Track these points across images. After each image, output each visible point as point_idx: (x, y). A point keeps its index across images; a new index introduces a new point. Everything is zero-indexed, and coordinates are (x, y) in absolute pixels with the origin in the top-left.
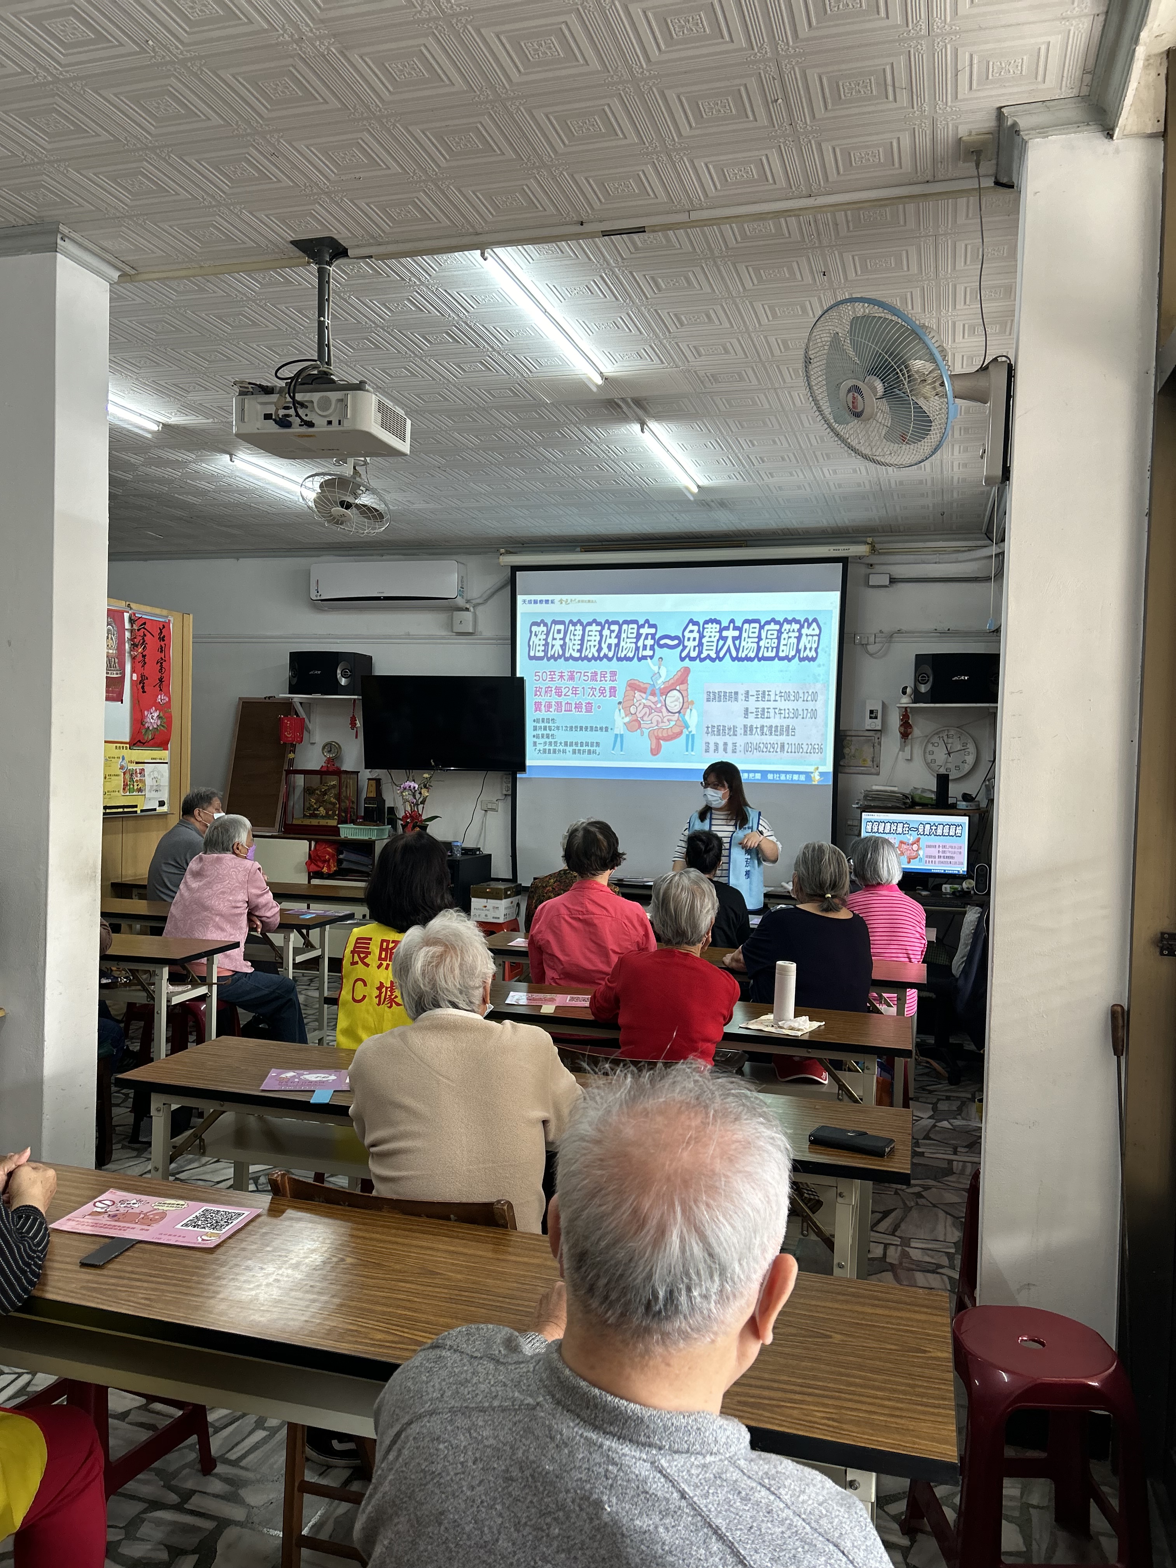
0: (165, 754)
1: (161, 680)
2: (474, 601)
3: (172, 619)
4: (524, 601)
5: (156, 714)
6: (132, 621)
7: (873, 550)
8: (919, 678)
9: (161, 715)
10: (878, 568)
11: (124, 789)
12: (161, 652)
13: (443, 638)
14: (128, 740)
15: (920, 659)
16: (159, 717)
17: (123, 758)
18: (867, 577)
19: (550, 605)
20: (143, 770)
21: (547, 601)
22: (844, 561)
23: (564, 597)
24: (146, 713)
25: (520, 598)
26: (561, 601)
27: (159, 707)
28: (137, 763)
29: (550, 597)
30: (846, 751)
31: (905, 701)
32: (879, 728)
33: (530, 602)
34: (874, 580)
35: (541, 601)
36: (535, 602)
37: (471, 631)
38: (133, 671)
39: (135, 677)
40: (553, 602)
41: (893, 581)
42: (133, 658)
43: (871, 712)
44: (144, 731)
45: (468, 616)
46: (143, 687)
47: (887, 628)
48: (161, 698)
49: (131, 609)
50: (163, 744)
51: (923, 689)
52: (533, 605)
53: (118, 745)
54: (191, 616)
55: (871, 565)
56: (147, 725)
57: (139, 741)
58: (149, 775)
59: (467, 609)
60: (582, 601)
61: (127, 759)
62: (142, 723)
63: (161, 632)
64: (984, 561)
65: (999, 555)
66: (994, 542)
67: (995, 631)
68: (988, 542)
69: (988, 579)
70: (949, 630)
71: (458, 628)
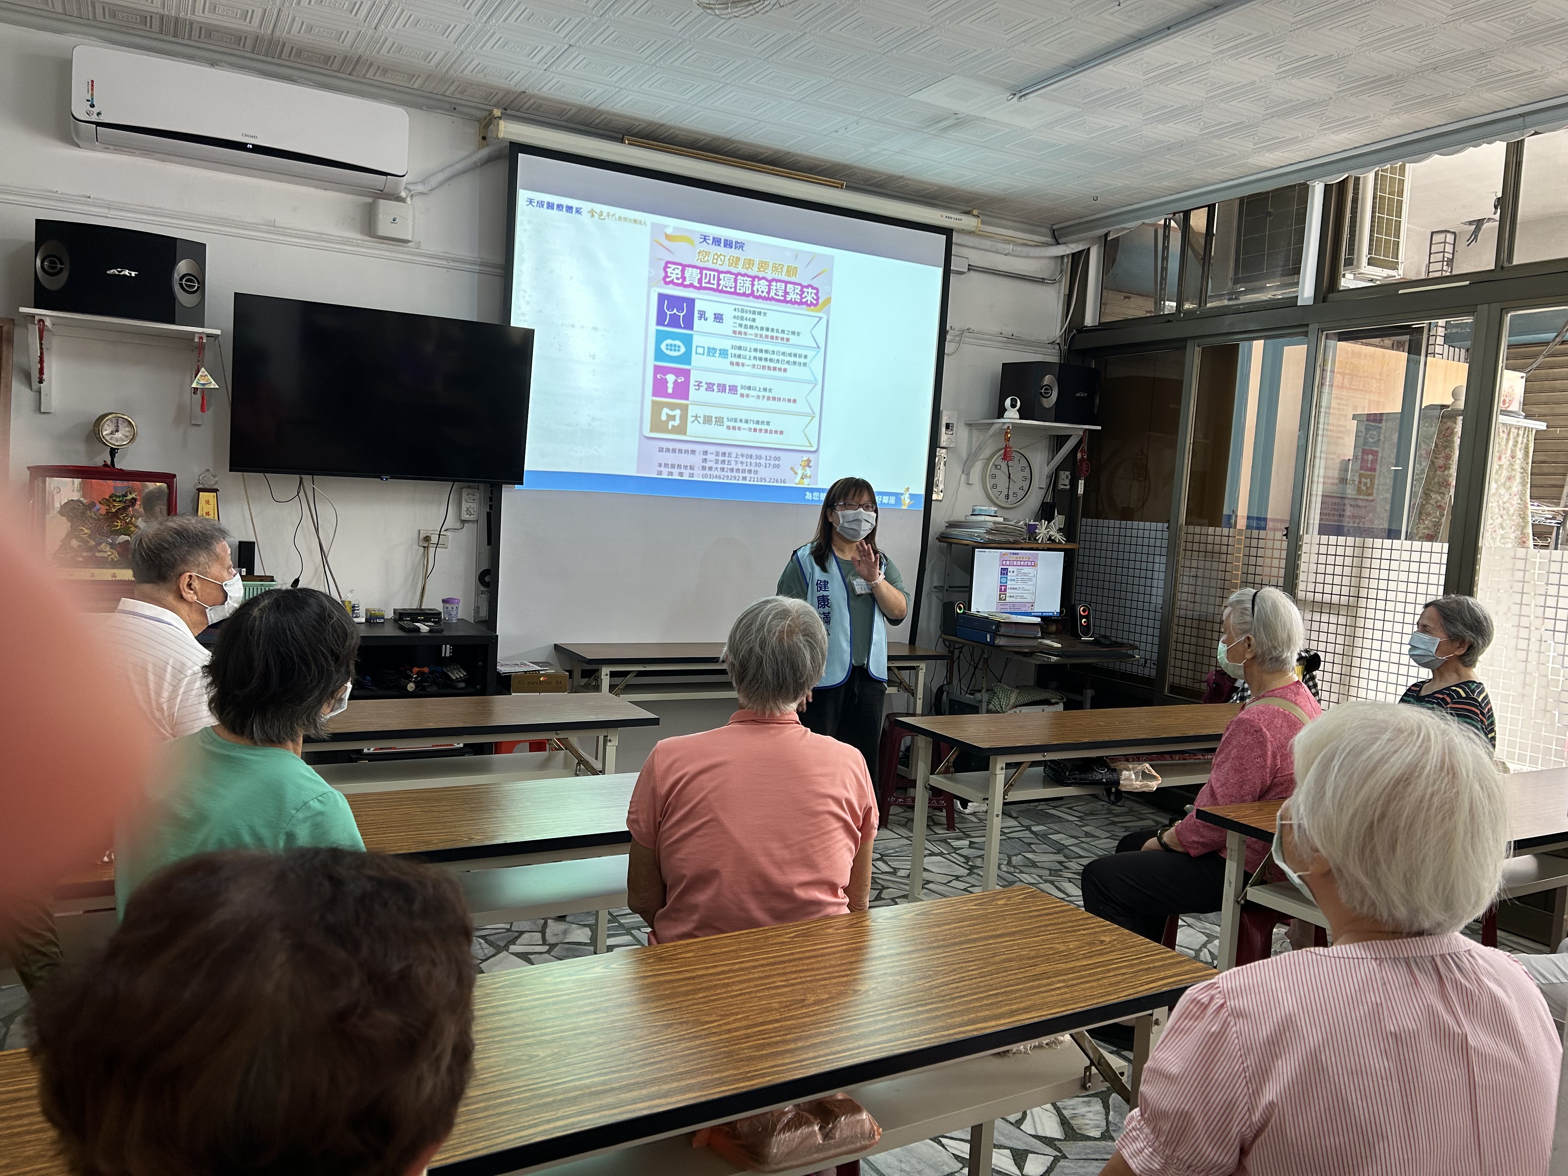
4: (531, 201)
8: (1042, 390)
10: (955, 249)
13: (349, 242)
19: (574, 215)
21: (569, 209)
22: (949, 232)
23: (598, 207)
25: (522, 195)
26: (592, 213)
29: (574, 203)
31: (1013, 416)
32: (953, 445)
33: (541, 204)
34: (954, 263)
35: (560, 207)
36: (550, 206)
37: (407, 238)
40: (578, 211)
45: (407, 211)
51: (1046, 403)
52: (545, 210)
59: (402, 200)
60: (625, 219)
64: (1046, 261)
65: (1062, 257)
66: (1059, 241)
67: (1053, 343)
68: (1054, 241)
69: (1052, 283)
70: (1012, 335)
71: (388, 229)
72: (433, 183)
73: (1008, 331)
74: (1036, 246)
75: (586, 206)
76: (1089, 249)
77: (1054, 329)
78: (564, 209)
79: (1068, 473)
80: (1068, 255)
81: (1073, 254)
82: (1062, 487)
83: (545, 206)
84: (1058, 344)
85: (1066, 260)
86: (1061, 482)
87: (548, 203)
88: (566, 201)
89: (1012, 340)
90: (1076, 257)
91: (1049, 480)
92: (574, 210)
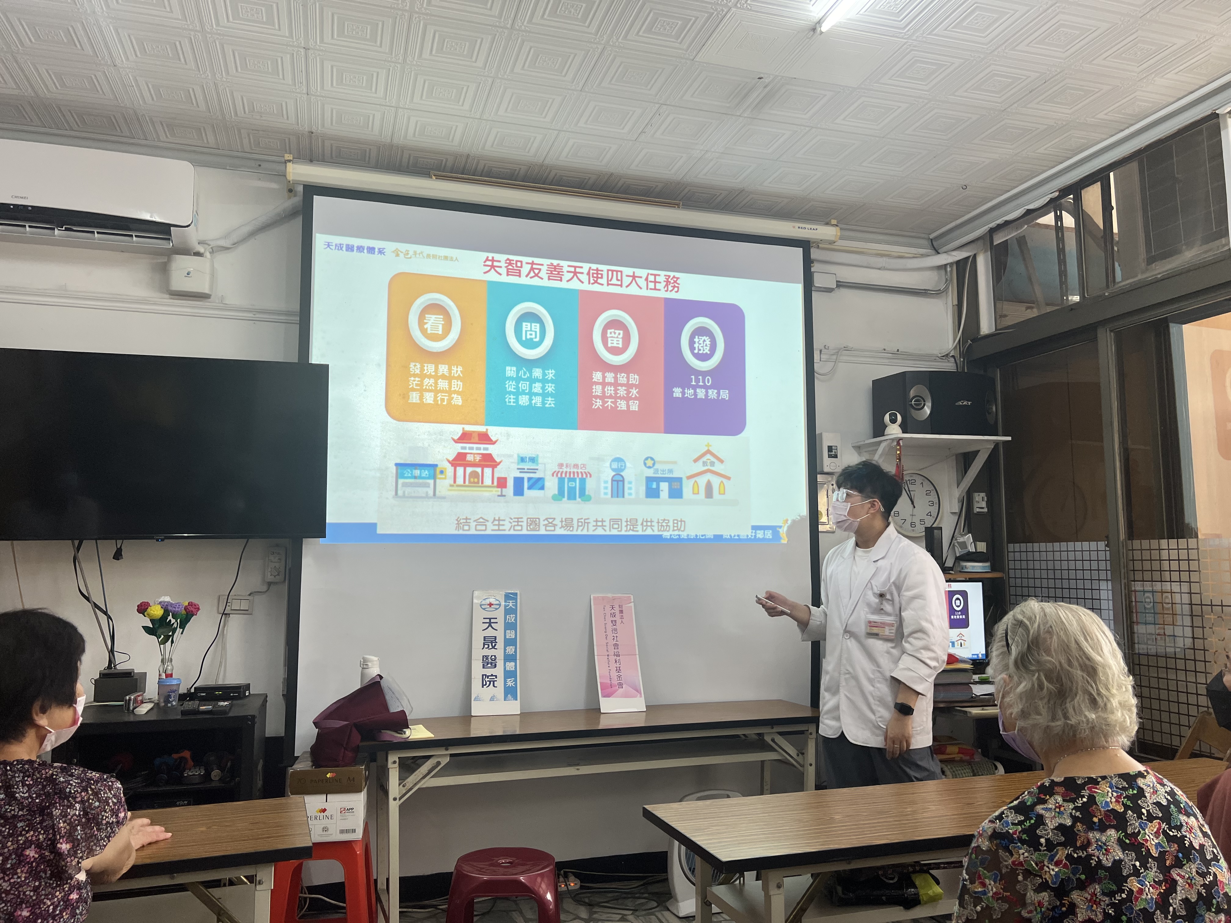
2: (213, 244)
4: (329, 245)
8: (912, 402)
10: (819, 267)
13: (146, 299)
19: (377, 256)
21: (371, 250)
22: (805, 245)
23: (403, 246)
25: (319, 240)
26: (397, 252)
29: (377, 244)
33: (339, 247)
34: (819, 280)
35: (360, 249)
36: (350, 248)
37: (203, 292)
40: (381, 251)
41: (840, 285)
43: (830, 449)
45: (202, 265)
47: (831, 344)
51: (917, 415)
52: (344, 252)
55: (813, 262)
59: (200, 255)
60: (434, 257)
64: (928, 274)
65: (946, 265)
66: (939, 251)
67: (946, 355)
68: (933, 252)
69: (937, 293)
70: (898, 350)
71: (179, 282)
72: (235, 238)
73: (893, 346)
74: (914, 257)
75: (390, 246)
76: (975, 256)
77: (946, 342)
78: (365, 251)
79: (983, 495)
80: (951, 264)
81: (958, 263)
82: (978, 510)
83: (344, 249)
84: (953, 356)
85: (949, 269)
86: (976, 505)
87: (347, 246)
88: (367, 243)
89: (897, 354)
90: (960, 265)
91: (961, 504)
92: (376, 250)
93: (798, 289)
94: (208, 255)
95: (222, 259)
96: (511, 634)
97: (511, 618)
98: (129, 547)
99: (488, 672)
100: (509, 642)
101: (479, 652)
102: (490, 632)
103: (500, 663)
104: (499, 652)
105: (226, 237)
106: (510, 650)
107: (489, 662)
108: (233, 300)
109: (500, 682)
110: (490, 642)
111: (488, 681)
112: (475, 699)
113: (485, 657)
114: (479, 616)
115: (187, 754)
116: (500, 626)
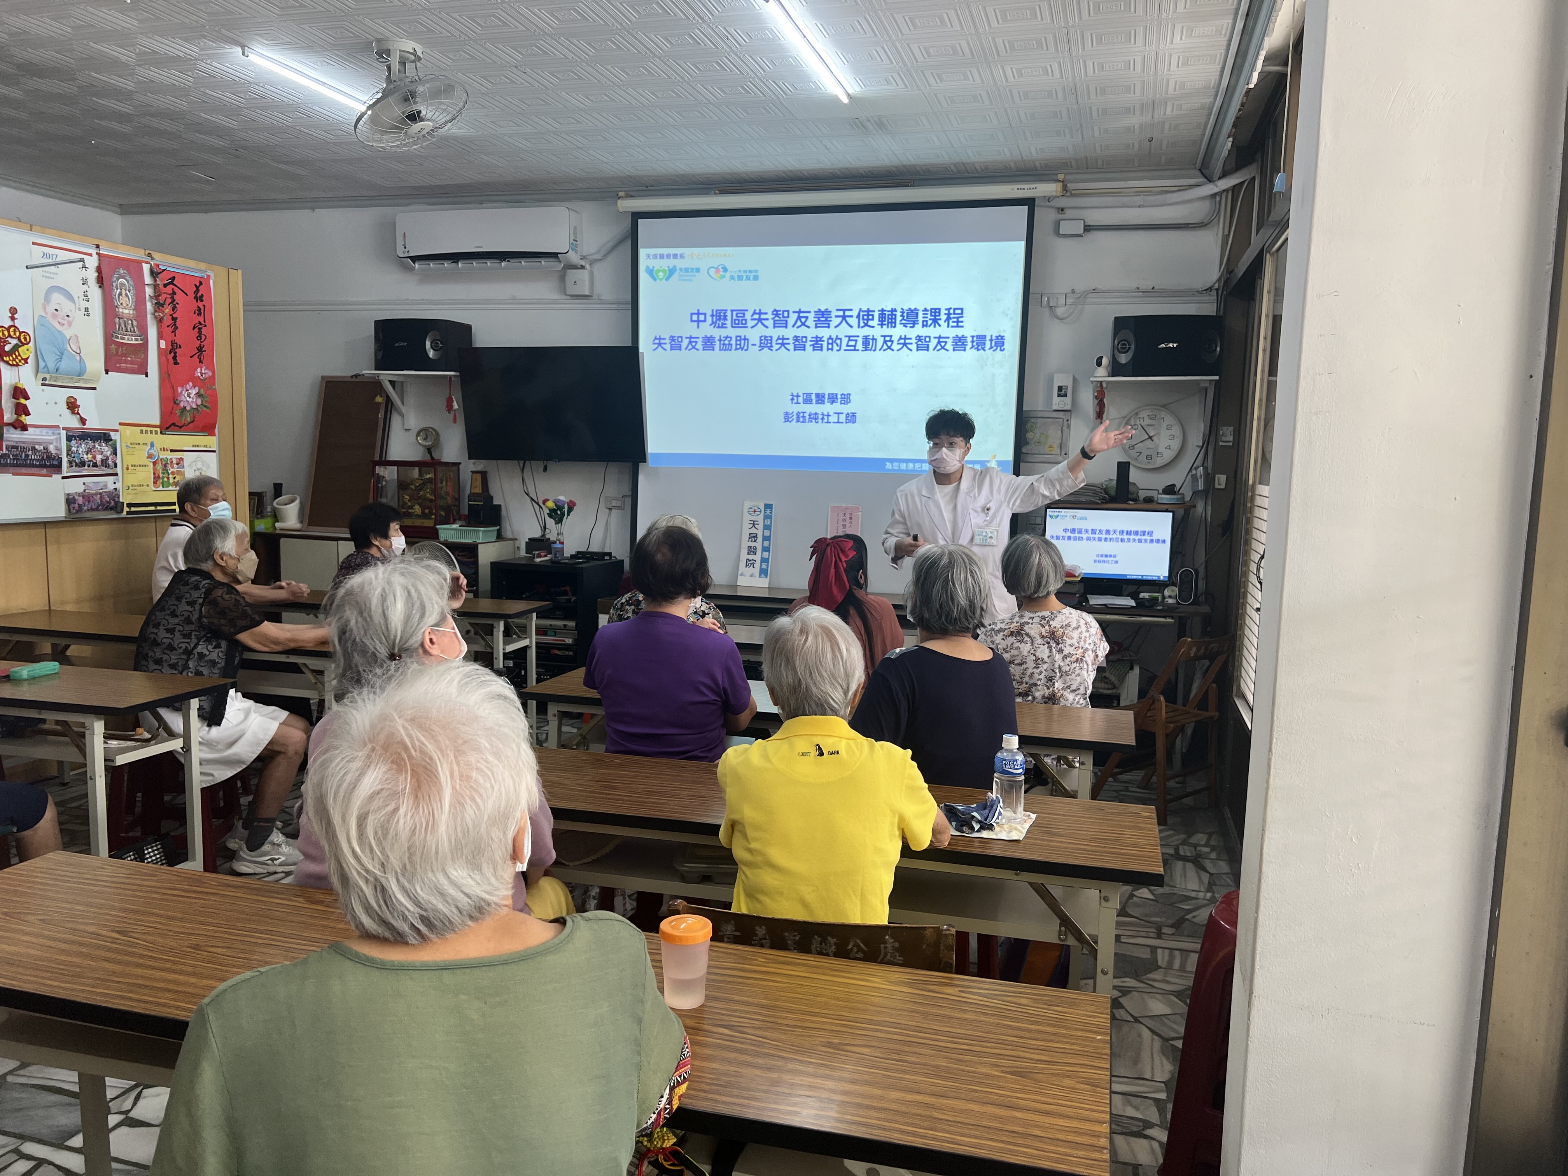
0: (211, 441)
1: (200, 349)
2: (590, 258)
3: (211, 274)
4: (648, 256)
5: (194, 392)
6: (154, 274)
7: (1065, 188)
8: (1118, 348)
9: (202, 392)
10: (1069, 213)
11: (155, 483)
12: (200, 314)
13: (555, 302)
14: (158, 423)
15: (1120, 323)
16: (198, 395)
17: (152, 445)
18: (1057, 225)
19: (678, 260)
20: (181, 459)
21: (675, 256)
22: (1030, 203)
23: (696, 251)
24: (180, 389)
25: (643, 253)
27: (196, 382)
28: (172, 451)
29: (678, 251)
30: (1030, 435)
31: (1101, 374)
32: (1068, 407)
33: (655, 257)
34: (1065, 228)
35: (668, 256)
36: (662, 256)
37: (587, 293)
38: (160, 337)
39: (163, 344)
40: (682, 256)
41: (1088, 228)
42: (160, 321)
43: (1060, 388)
44: (178, 412)
45: (584, 275)
46: (175, 358)
47: (1080, 287)
48: (201, 372)
49: (152, 259)
50: (208, 429)
51: (1123, 359)
52: (658, 260)
53: (144, 429)
54: (240, 272)
55: (1062, 210)
56: (182, 405)
57: (174, 424)
58: (190, 465)
59: (583, 267)
61: (158, 446)
62: (175, 402)
63: (198, 290)
64: (1196, 204)
65: (1217, 193)
66: (1211, 178)
67: (1210, 289)
68: (1203, 180)
69: (1201, 225)
70: (1153, 288)
71: (572, 290)
72: (603, 253)
73: (1146, 285)
74: (1180, 190)
75: (687, 251)
76: (1254, 178)
77: (1212, 274)
78: (672, 257)
79: (1231, 428)
80: (1222, 192)
81: (1231, 189)
83: (658, 257)
84: (1216, 289)
85: (1222, 196)
86: (1222, 439)
87: (660, 255)
88: (672, 251)
89: (1148, 293)
90: (1232, 191)
92: (679, 255)
93: (1022, 244)
94: (588, 266)
95: (597, 267)
96: (767, 533)
97: (768, 522)
98: (551, 465)
99: (751, 557)
100: (766, 538)
101: (746, 543)
102: (753, 531)
103: (759, 552)
104: (759, 545)
105: (598, 252)
106: (766, 544)
107: (752, 551)
108: (606, 296)
109: (757, 565)
110: (753, 537)
111: (750, 563)
112: (741, 575)
113: (750, 547)
114: (747, 518)
115: (568, 588)
116: (760, 527)
